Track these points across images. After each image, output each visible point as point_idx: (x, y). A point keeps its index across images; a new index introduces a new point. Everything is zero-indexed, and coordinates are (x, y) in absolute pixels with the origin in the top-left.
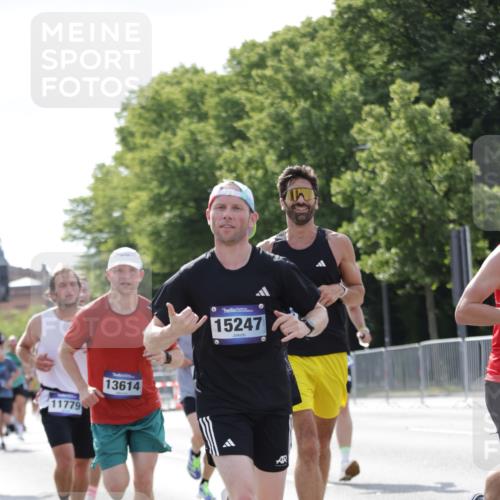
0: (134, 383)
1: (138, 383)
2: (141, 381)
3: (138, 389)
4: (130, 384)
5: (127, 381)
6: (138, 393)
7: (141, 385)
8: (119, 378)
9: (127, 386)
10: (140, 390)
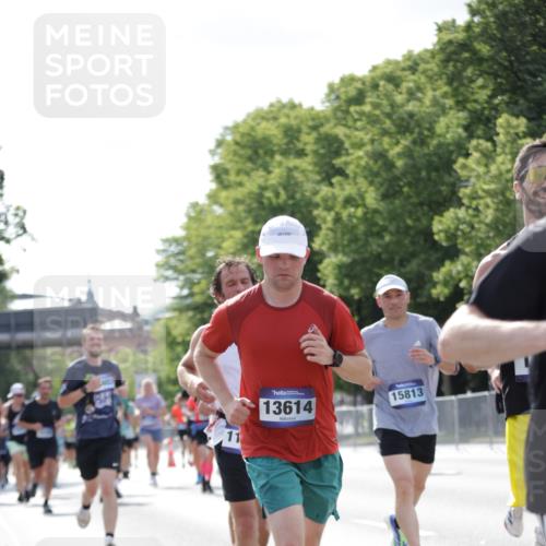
0: (304, 402)
1: (309, 403)
2: (314, 400)
3: (310, 411)
4: (298, 404)
5: (294, 401)
6: (311, 416)
7: (314, 406)
8: (283, 397)
9: (294, 408)
10: (314, 412)
